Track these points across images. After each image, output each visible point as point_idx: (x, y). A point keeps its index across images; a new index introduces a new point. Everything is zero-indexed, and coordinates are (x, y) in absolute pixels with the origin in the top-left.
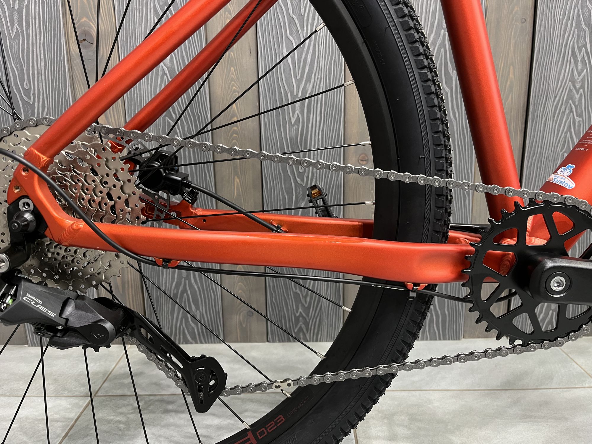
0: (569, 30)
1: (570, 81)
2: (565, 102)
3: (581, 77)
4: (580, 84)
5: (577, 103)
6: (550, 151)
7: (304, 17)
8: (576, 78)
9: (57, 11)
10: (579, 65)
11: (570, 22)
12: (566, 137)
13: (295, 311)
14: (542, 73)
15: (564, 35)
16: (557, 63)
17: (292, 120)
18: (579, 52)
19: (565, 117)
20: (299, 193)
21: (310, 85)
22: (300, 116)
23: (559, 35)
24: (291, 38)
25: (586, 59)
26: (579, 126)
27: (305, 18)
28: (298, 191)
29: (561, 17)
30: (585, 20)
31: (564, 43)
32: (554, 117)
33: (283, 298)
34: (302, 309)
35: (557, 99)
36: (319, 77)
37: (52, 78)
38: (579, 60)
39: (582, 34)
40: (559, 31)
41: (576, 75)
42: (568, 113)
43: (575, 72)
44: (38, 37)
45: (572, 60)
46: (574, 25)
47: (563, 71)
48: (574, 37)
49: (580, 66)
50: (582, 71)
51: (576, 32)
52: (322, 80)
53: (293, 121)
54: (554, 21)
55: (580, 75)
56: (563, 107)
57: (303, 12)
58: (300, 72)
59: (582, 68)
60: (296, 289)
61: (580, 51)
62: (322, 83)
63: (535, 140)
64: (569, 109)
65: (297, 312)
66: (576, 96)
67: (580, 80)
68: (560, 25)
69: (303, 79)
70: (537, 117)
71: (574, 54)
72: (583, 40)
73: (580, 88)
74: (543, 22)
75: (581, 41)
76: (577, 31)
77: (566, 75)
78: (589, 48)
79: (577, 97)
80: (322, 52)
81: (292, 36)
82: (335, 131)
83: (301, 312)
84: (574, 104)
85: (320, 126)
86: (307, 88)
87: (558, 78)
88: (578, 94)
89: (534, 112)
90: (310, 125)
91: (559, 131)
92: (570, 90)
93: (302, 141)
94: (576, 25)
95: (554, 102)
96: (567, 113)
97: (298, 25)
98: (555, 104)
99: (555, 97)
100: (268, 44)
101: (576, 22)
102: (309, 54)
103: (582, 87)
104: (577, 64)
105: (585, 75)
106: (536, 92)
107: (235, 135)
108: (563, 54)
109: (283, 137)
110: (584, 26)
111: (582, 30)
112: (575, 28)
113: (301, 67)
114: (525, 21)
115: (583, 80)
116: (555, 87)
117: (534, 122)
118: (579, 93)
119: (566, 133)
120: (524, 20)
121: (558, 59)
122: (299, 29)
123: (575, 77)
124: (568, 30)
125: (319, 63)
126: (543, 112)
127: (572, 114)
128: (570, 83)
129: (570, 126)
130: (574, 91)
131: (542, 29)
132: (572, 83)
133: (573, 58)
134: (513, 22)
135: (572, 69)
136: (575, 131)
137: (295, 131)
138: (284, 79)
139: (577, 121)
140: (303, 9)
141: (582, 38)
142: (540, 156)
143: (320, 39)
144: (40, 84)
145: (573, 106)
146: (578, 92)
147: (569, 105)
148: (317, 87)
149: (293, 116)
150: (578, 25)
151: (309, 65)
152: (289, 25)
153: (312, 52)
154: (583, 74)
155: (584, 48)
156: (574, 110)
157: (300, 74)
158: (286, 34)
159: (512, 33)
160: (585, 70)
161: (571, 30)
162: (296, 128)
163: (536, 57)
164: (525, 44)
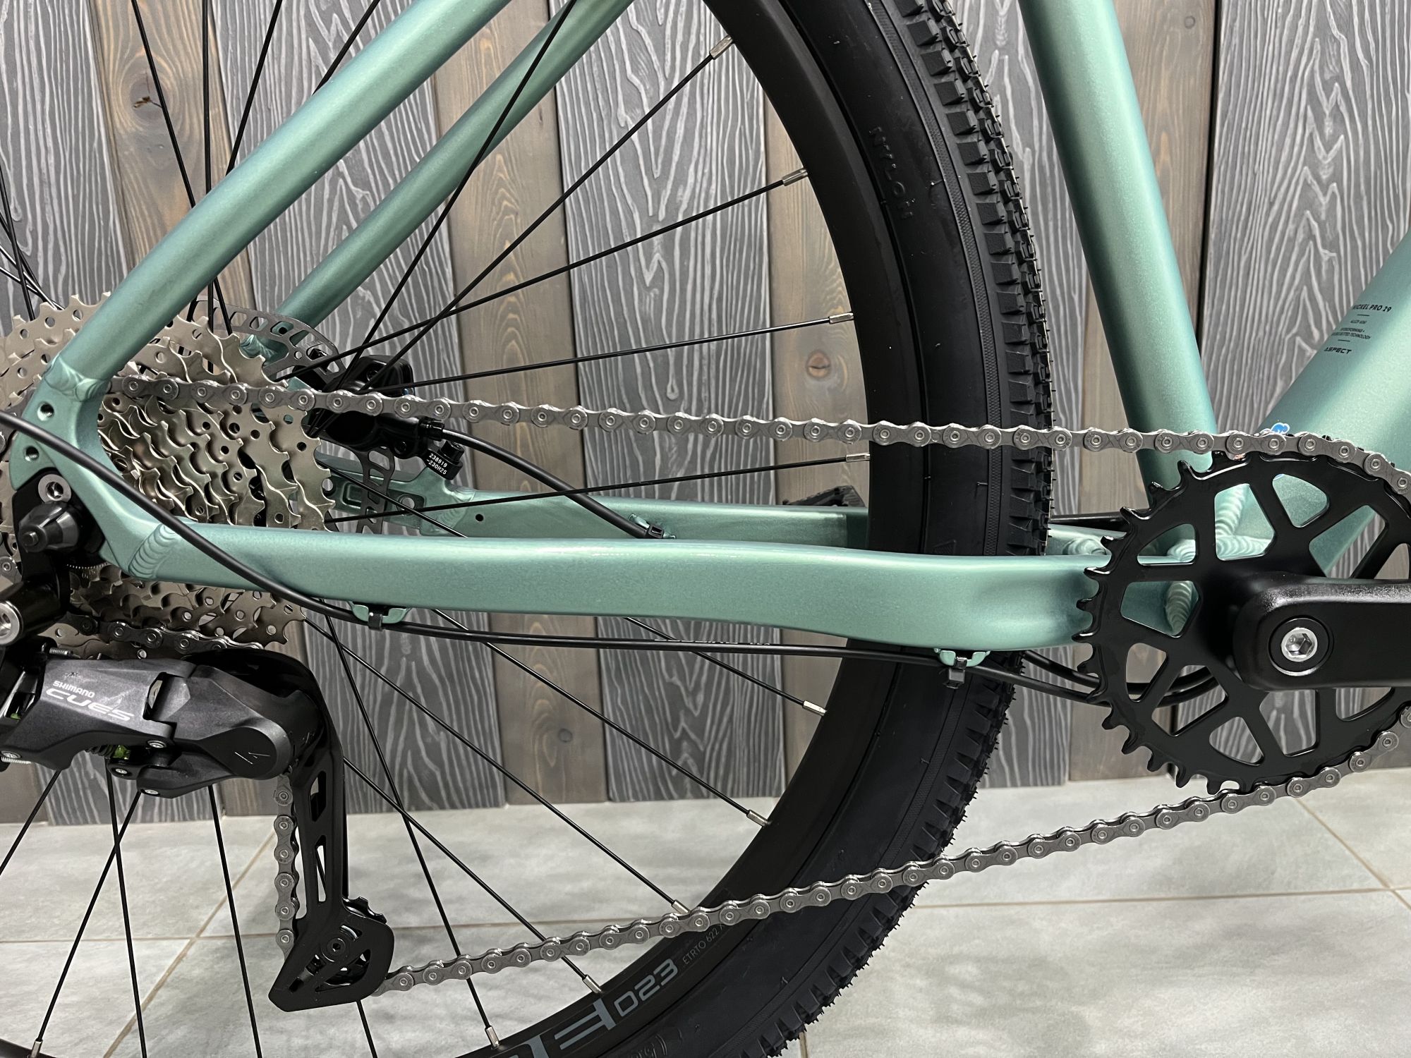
0: (1300, 41)
1: (1304, 164)
2: (1295, 216)
3: (1333, 153)
4: (1331, 170)
5: (1323, 217)
6: (1261, 333)
7: (665, 30)
8: (1320, 157)
9: (79, 34)
10: (1327, 123)
11: (1301, 22)
12: (1298, 298)
13: (671, 727)
14: (1236, 147)
15: (1289, 53)
16: (1273, 121)
17: (646, 277)
18: (1326, 94)
19: (1296, 249)
20: (670, 449)
21: (684, 191)
22: (664, 265)
23: (1276, 53)
24: (636, 81)
25: (1343, 109)
26: (1331, 271)
27: (668, 32)
28: (667, 445)
29: (1280, 10)
30: (1338, 16)
31: (1289, 74)
32: (1269, 252)
33: (641, 698)
34: (686, 722)
35: (1276, 207)
36: (707, 171)
37: (75, 192)
38: (1327, 112)
39: (1332, 50)
40: (1277, 45)
41: (1319, 148)
42: (1304, 240)
43: (1318, 142)
44: (38, 98)
45: (1310, 113)
46: (1311, 29)
47: (1288, 141)
48: (1313, 57)
49: (1328, 130)
50: (1335, 138)
51: (1318, 47)
52: (714, 178)
53: (648, 278)
54: (1265, 21)
55: (1331, 148)
56: (1291, 226)
57: (663, 17)
58: (660, 161)
59: (1334, 131)
60: (671, 676)
61: (1328, 90)
62: (713, 186)
63: (1224, 307)
64: (1304, 232)
65: (676, 730)
66: (1321, 199)
67: (1329, 160)
68: (1278, 31)
69: (668, 178)
70: (1228, 253)
71: (1313, 99)
72: (1334, 63)
73: (1330, 181)
74: (1237, 24)
75: (1331, 68)
76: (1321, 44)
77: (1296, 149)
78: (1349, 84)
79: (1324, 201)
80: (710, 111)
81: (638, 76)
82: (748, 299)
83: (684, 730)
84: (1317, 219)
85: (712, 289)
86: (678, 199)
87: (1275, 158)
88: (1325, 194)
89: (1220, 239)
90: (689, 287)
91: (1282, 284)
92: (1307, 186)
93: (671, 326)
94: (1317, 27)
95: (1268, 215)
96: (1300, 240)
97: (651, 48)
98: (1270, 220)
99: (1271, 204)
100: (581, 95)
101: (1318, 21)
102: (680, 118)
103: (1336, 177)
104: (1323, 122)
105: (1341, 147)
106: (1223, 192)
107: (511, 316)
108: (1288, 99)
109: (626, 316)
110: (1335, 32)
111: (1331, 40)
112: (1315, 36)
113: (662, 150)
114: (1193, 25)
115: (1337, 161)
116: (1269, 180)
117: (1222, 266)
118: (1329, 192)
119: (1299, 289)
120: (1191, 21)
121: (1275, 112)
122: (654, 58)
123: (1318, 154)
124: (1298, 41)
125: (703, 140)
126: (1243, 241)
127: (1311, 242)
128: (1306, 168)
129: (1307, 273)
130: (1316, 188)
131: (1236, 41)
132: (1310, 168)
133: (1313, 110)
134: (1165, 27)
135: (1311, 135)
136: (1319, 284)
137: (655, 301)
138: (622, 179)
139: (1325, 258)
140: (663, 10)
141: (1333, 60)
142: (1237, 345)
143: (706, 81)
144: (48, 208)
145: (1315, 224)
146: (1325, 188)
147: (1304, 222)
148: (703, 195)
149: (648, 267)
150: (1322, 28)
151: (679, 144)
152: (630, 50)
153: (688, 113)
154: (1337, 146)
155: (1337, 84)
156: (1317, 233)
157: (660, 166)
158: (624, 70)
159: (1164, 53)
160: (1342, 137)
161: (1304, 41)
162: (655, 295)
163: (1222, 107)
164: (1195, 80)
